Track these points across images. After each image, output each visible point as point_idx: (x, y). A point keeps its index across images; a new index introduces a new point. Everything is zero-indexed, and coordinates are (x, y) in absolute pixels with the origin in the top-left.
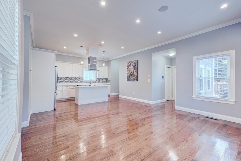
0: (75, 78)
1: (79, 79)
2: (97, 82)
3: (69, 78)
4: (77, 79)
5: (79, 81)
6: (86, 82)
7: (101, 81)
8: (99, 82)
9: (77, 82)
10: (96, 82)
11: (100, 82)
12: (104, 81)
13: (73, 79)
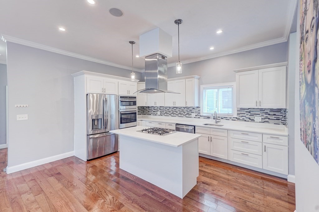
0: (186, 108)
1: (194, 110)
2: (241, 118)
3: (177, 108)
4: (190, 109)
5: (192, 114)
6: (209, 118)
7: (258, 119)
8: (248, 119)
9: (190, 116)
10: (238, 119)
11: (253, 120)
12: (273, 117)
13: (183, 109)
